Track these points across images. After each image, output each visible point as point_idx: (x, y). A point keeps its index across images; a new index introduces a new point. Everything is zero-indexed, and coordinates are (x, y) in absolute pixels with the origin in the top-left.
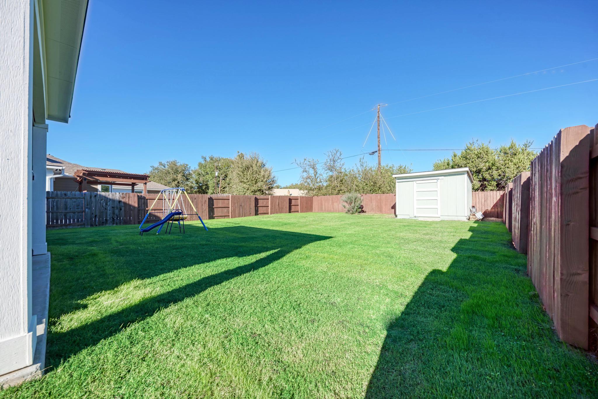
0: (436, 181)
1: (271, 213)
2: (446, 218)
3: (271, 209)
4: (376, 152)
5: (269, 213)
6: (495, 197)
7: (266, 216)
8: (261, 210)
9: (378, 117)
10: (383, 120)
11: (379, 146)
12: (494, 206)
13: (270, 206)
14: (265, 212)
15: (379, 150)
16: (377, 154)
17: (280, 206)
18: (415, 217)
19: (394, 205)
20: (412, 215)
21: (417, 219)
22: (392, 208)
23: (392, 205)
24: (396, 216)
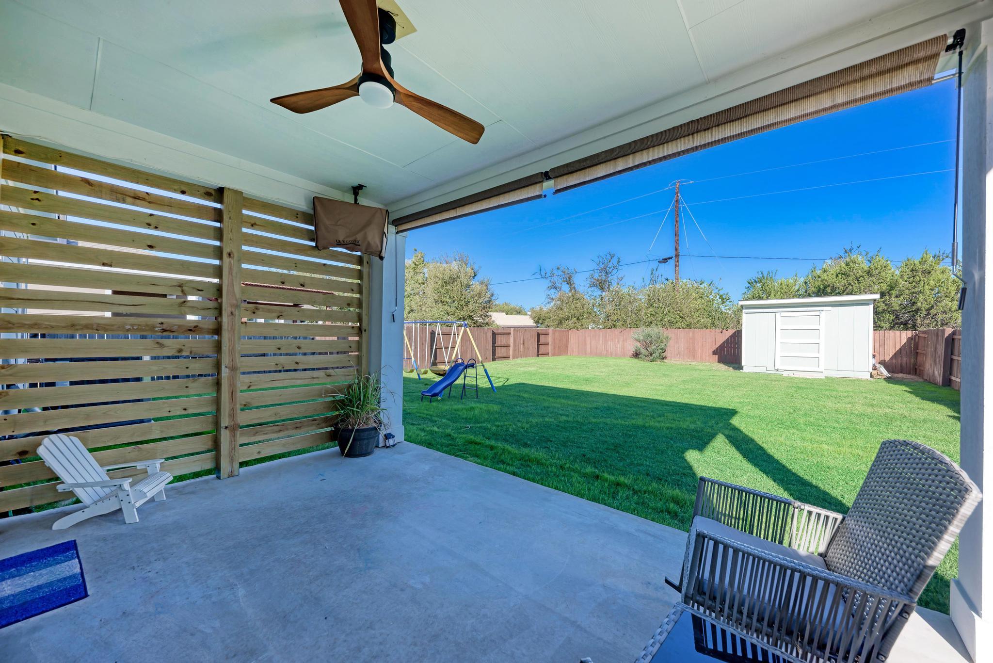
0: (817, 313)
1: (514, 358)
2: (834, 374)
3: (514, 350)
4: (671, 258)
5: (511, 357)
6: (898, 340)
7: (506, 361)
8: (500, 352)
9: (677, 201)
10: (684, 208)
11: (676, 249)
12: (895, 354)
13: (512, 345)
14: (505, 355)
15: (677, 256)
16: (672, 262)
17: (526, 346)
18: (777, 370)
19: (717, 349)
20: (771, 367)
21: (781, 373)
22: (714, 353)
23: (714, 348)
24: (741, 368)
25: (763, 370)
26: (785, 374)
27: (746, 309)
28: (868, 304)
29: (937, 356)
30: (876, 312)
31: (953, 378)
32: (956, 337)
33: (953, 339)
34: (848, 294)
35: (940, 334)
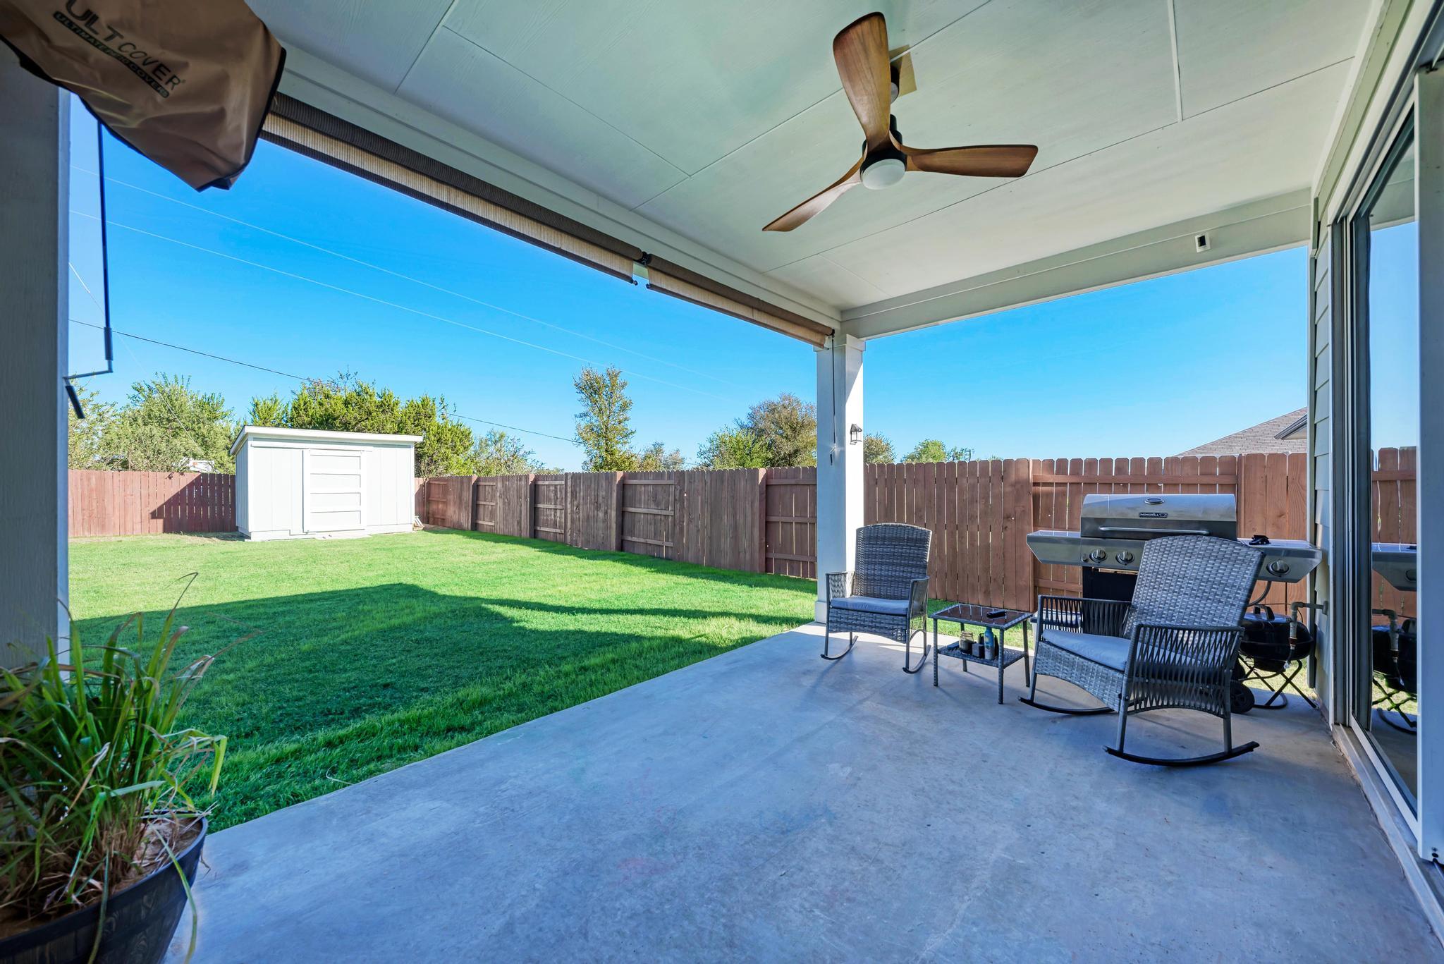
0: (358, 454)
2: (377, 531)
18: (307, 533)
19: (160, 508)
20: (297, 530)
21: (313, 536)
22: (154, 515)
23: (154, 506)
24: (244, 536)
25: (285, 535)
26: (319, 537)
27: (255, 439)
28: (410, 447)
29: (463, 502)
30: (418, 457)
31: (480, 522)
32: (482, 483)
33: (478, 486)
34: (359, 431)
35: (465, 480)
